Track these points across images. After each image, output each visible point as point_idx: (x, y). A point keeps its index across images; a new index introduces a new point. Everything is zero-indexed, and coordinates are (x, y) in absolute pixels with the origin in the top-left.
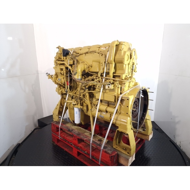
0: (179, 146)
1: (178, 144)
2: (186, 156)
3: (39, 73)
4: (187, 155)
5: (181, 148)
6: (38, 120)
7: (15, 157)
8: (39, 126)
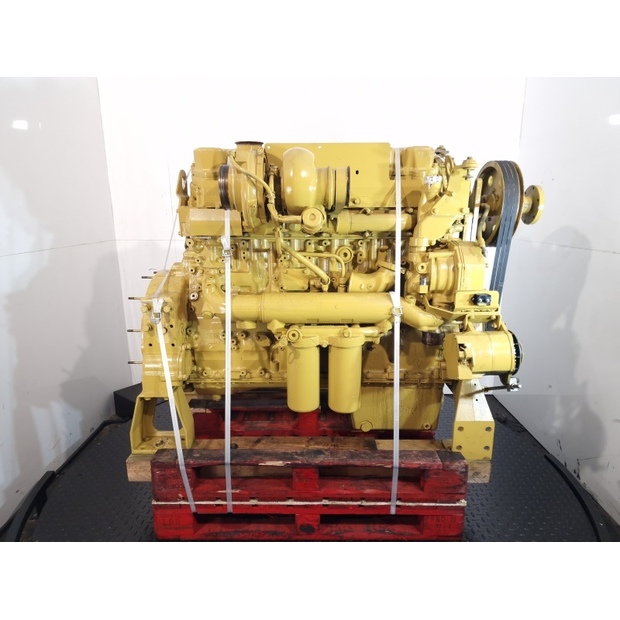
0: (575, 476)
1: (570, 468)
2: (598, 506)
4: (599, 502)
5: (582, 481)
6: (115, 393)
7: (38, 515)
8: (117, 413)
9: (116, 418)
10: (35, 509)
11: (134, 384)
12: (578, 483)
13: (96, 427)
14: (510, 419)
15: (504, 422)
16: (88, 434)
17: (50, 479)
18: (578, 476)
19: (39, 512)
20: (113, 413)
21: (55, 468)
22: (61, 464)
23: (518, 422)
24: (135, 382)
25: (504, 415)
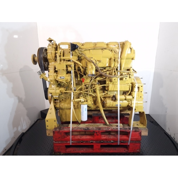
0: (174, 138)
1: (172, 136)
5: (175, 140)
6: (41, 111)
7: (20, 145)
9: (41, 118)
10: (19, 143)
12: (174, 141)
13: (36, 121)
14: (154, 121)
15: (152, 122)
16: (33, 122)
17: (23, 134)
18: (174, 139)
20: (40, 117)
21: (24, 132)
22: (26, 130)
23: (157, 122)
24: (46, 108)
25: (152, 120)
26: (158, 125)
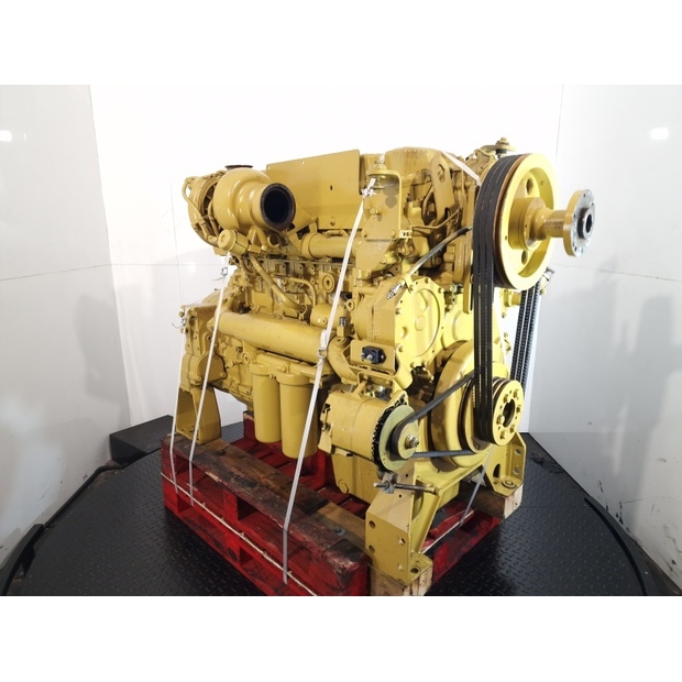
0: (618, 520)
1: (612, 512)
3: (112, 262)
4: (644, 549)
5: (625, 526)
6: (111, 436)
7: (25, 574)
8: (114, 459)
9: (113, 464)
10: (21, 568)
11: (133, 425)
12: (621, 529)
14: (547, 459)
15: (541, 462)
17: (38, 533)
19: (26, 570)
20: (109, 458)
22: (51, 516)
23: (556, 462)
25: (540, 455)
26: (560, 471)
